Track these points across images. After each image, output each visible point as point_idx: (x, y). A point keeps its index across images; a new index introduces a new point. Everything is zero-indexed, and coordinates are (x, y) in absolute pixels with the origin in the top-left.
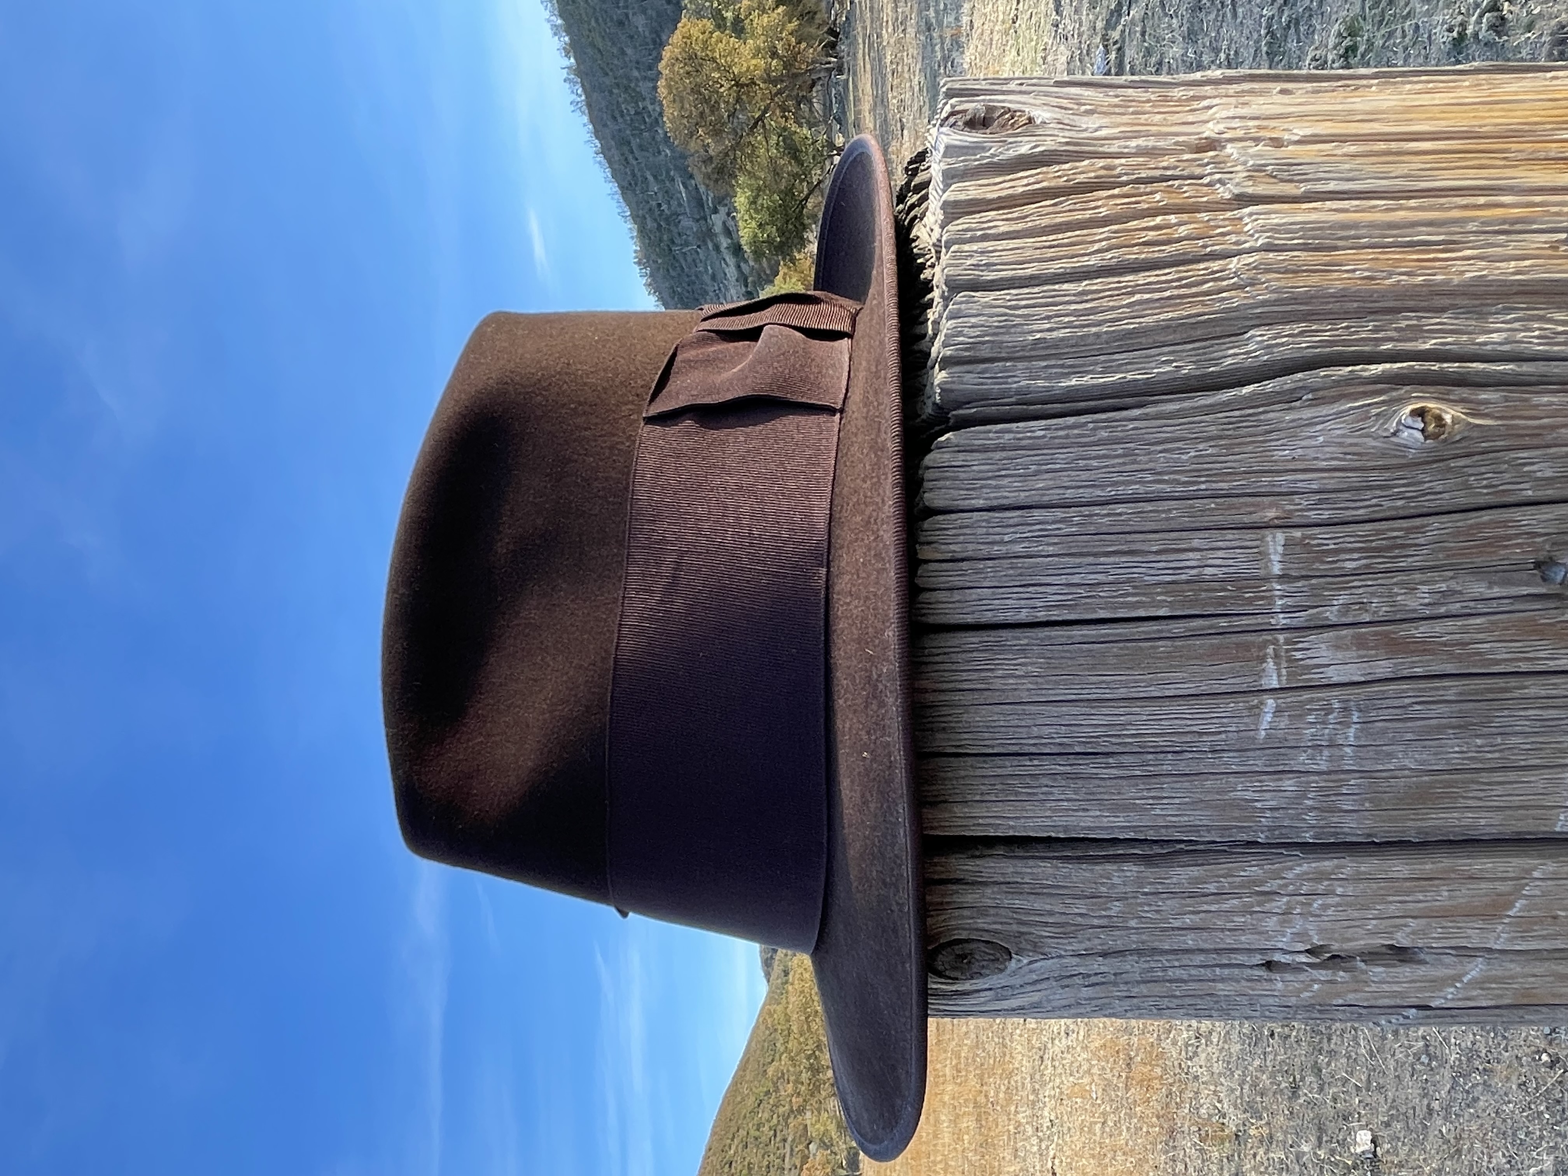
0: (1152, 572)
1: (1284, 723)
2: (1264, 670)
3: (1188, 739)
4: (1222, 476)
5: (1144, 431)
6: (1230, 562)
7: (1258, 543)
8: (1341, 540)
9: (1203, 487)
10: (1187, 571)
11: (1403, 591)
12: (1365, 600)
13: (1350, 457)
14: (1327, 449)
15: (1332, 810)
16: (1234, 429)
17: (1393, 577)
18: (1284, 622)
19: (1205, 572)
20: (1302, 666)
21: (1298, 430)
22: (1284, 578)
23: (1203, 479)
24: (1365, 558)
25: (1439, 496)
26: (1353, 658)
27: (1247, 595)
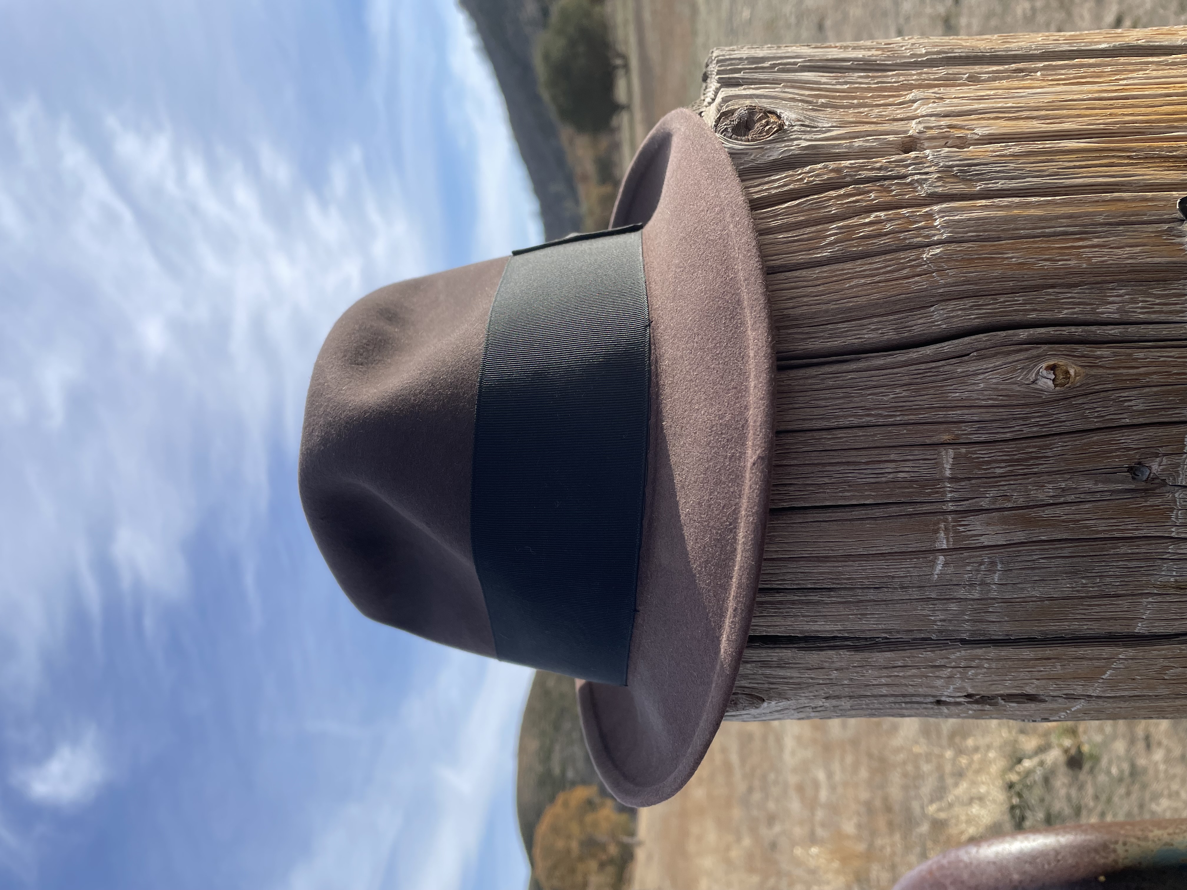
0: (863, 476)
1: (951, 570)
2: (937, 538)
4: (912, 410)
5: (858, 380)
6: (916, 469)
7: (935, 456)
8: (992, 455)
9: (898, 419)
10: (886, 475)
11: (1034, 488)
12: (1008, 494)
13: (1001, 398)
14: (986, 393)
15: (981, 621)
16: (921, 378)
17: (1028, 479)
18: (952, 508)
19: (899, 476)
20: (964, 535)
21: (966, 378)
22: (953, 479)
23: (898, 413)
24: (1010, 466)
25: (1063, 424)
26: (998, 530)
27: (927, 491)
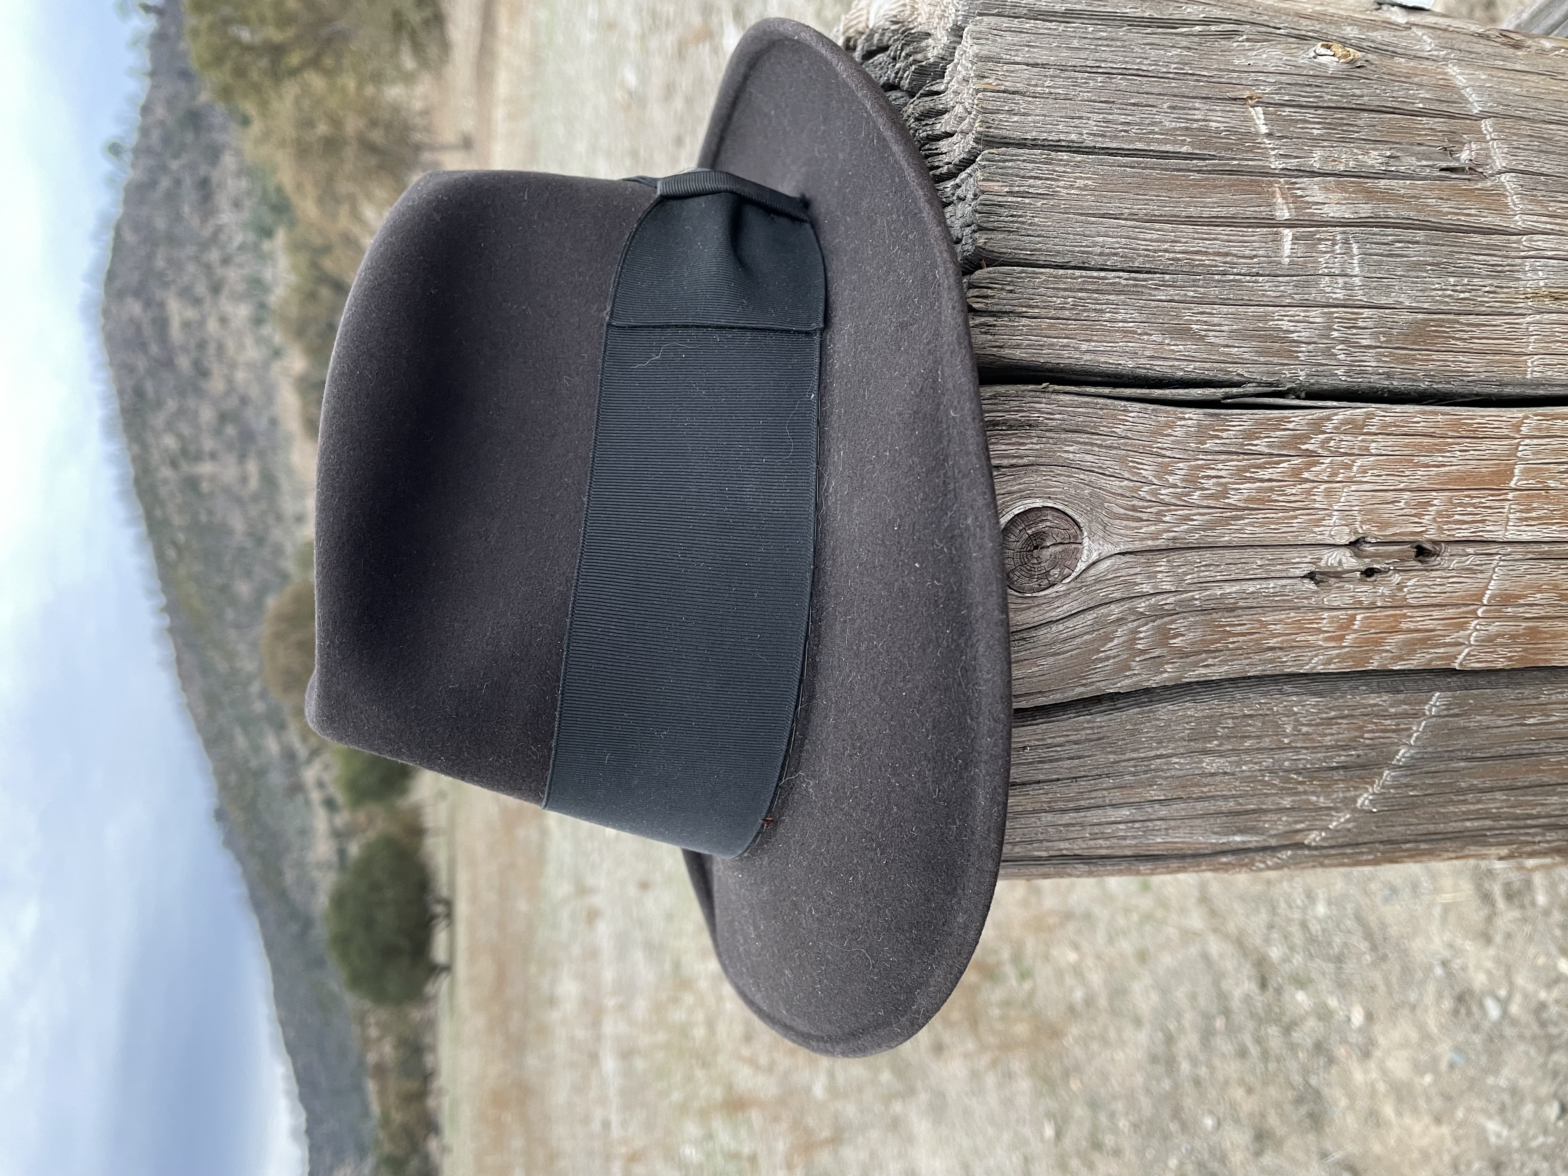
1: (1301, 250)
2: (1275, 204)
3: (1228, 259)
7: (1243, 110)
12: (1336, 156)
13: (1289, 68)
18: (1281, 167)
22: (1269, 135)
24: (1325, 129)
26: (1340, 199)
27: (1247, 144)
